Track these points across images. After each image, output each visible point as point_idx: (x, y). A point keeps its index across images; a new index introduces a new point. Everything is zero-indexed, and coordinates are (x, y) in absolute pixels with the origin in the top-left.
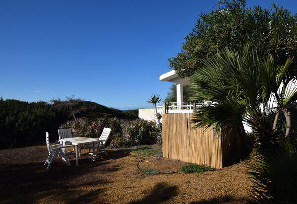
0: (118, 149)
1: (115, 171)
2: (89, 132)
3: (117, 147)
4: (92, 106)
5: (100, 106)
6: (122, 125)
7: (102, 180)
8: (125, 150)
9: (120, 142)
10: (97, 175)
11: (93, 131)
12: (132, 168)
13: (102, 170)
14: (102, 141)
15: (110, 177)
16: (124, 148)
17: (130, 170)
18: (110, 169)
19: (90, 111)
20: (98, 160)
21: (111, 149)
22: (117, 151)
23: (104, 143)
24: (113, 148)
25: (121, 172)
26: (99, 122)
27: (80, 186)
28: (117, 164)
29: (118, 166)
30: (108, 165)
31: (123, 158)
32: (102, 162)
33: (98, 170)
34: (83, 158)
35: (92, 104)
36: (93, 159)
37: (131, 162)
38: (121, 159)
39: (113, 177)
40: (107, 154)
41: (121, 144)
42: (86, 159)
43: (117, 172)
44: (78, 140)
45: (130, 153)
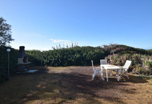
0: (138, 75)
1: (131, 93)
2: (118, 62)
3: (137, 74)
4: (124, 47)
5: (129, 47)
6: (142, 59)
7: (118, 99)
8: (144, 77)
9: (140, 71)
10: (117, 92)
11: (120, 61)
12: (147, 95)
13: (122, 89)
14: (124, 69)
15: (125, 98)
16: (143, 76)
17: (146, 97)
18: (127, 90)
19: (122, 50)
20: (122, 81)
21: (132, 75)
22: (137, 77)
23: (126, 70)
24: (134, 74)
25: (136, 96)
26: (125, 56)
27: (102, 98)
28: (134, 88)
29: (134, 90)
30: (127, 86)
31: (141, 84)
32: (123, 83)
33: (119, 88)
34: (112, 77)
35: (124, 46)
36: (118, 80)
37: (148, 90)
38: (139, 84)
39: (128, 99)
40: (128, 78)
41: (141, 72)
42: (114, 78)
43: (133, 95)
44: (109, 66)
45: (148, 81)
